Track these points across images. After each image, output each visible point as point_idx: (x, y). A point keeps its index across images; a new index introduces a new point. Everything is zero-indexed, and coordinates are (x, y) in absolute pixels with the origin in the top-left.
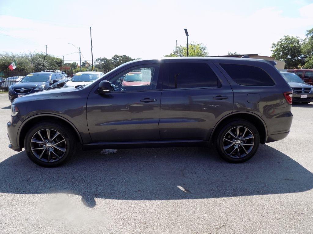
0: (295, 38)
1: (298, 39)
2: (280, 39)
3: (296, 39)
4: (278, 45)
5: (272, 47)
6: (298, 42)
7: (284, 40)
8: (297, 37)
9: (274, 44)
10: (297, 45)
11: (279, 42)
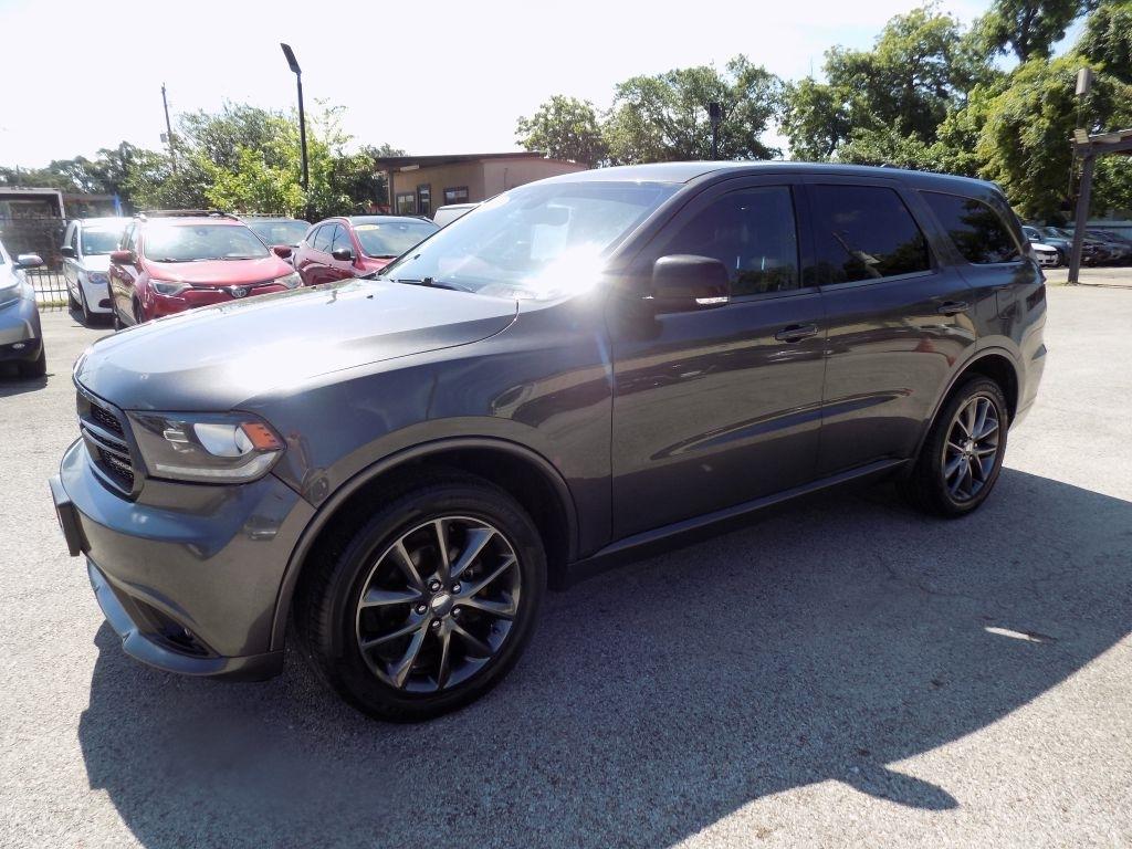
0: (582, 104)
1: (591, 107)
2: (542, 107)
3: (583, 109)
4: (535, 125)
5: (520, 130)
6: (591, 120)
7: (553, 111)
8: (588, 103)
9: (523, 121)
10: (588, 127)
11: (538, 116)
